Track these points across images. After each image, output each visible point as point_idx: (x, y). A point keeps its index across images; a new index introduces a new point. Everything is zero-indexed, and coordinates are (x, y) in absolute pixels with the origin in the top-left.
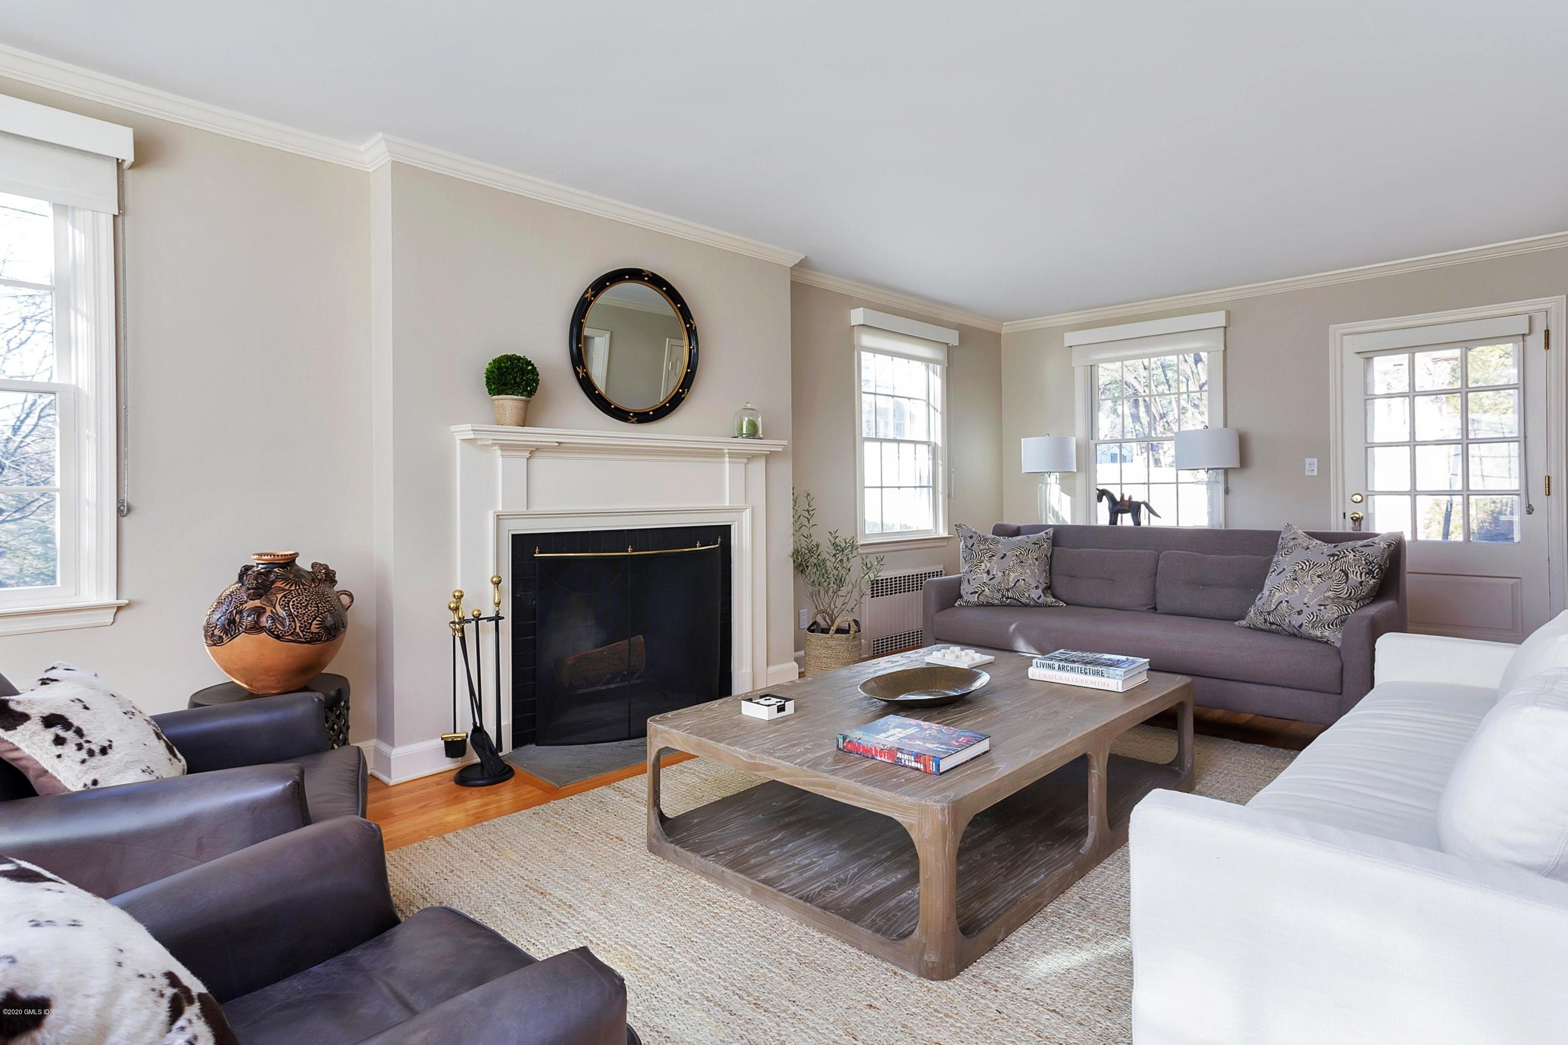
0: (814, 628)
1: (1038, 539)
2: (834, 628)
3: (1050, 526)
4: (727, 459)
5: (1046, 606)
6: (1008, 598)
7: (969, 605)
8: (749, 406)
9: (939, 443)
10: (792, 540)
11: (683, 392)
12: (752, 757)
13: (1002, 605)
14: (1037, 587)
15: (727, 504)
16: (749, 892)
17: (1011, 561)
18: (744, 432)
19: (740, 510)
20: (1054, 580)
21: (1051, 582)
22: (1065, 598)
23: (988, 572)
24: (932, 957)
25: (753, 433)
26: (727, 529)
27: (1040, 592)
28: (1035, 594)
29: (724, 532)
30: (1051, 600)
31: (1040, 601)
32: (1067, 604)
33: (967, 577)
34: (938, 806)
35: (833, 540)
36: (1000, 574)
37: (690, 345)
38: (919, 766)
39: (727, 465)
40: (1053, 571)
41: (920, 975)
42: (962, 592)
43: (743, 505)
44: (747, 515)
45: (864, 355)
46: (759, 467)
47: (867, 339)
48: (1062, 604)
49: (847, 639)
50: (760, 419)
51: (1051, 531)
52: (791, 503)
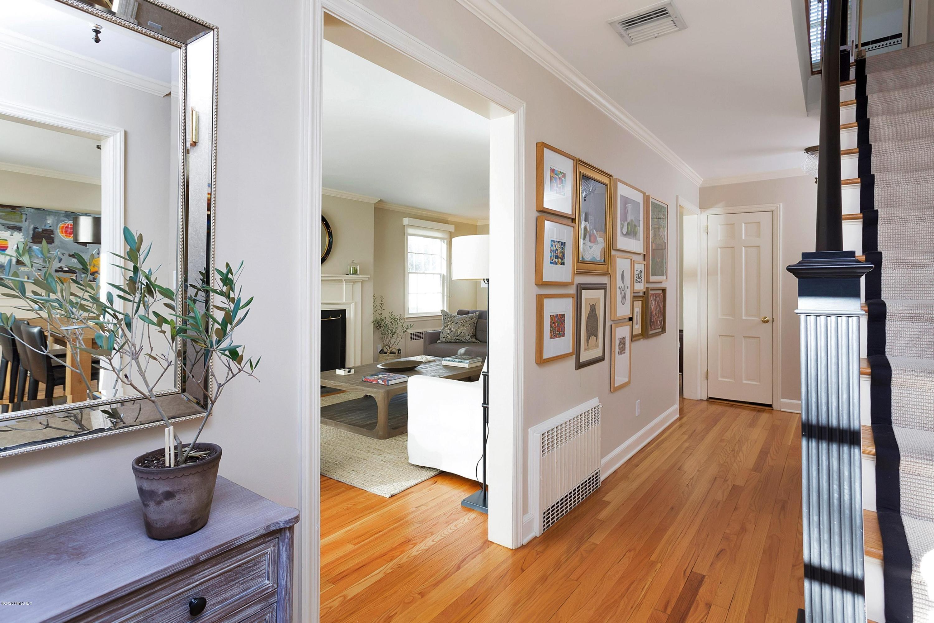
0: (382, 352)
1: (472, 316)
2: (389, 352)
3: (478, 311)
4: (344, 283)
5: (472, 342)
6: (457, 339)
7: (442, 342)
8: (354, 262)
9: (445, 274)
10: (373, 316)
11: (326, 257)
12: (335, 383)
13: (455, 342)
14: (468, 335)
15: (344, 301)
16: (334, 425)
17: (459, 325)
18: (352, 272)
19: (351, 303)
20: (477, 333)
21: (476, 333)
22: (480, 340)
23: (450, 329)
24: (381, 433)
25: (355, 273)
26: (344, 311)
27: (469, 337)
28: (468, 338)
29: (343, 312)
30: (474, 340)
31: (470, 340)
32: (481, 342)
33: (443, 331)
34: (383, 391)
35: (390, 316)
36: (454, 330)
37: (329, 238)
38: (384, 383)
39: (344, 285)
40: (477, 329)
41: (377, 438)
42: (440, 337)
43: (351, 301)
44: (353, 305)
45: (409, 237)
46: (358, 286)
47: (410, 231)
48: (478, 342)
49: (394, 356)
50: (358, 267)
51: (478, 313)
52: (373, 301)
